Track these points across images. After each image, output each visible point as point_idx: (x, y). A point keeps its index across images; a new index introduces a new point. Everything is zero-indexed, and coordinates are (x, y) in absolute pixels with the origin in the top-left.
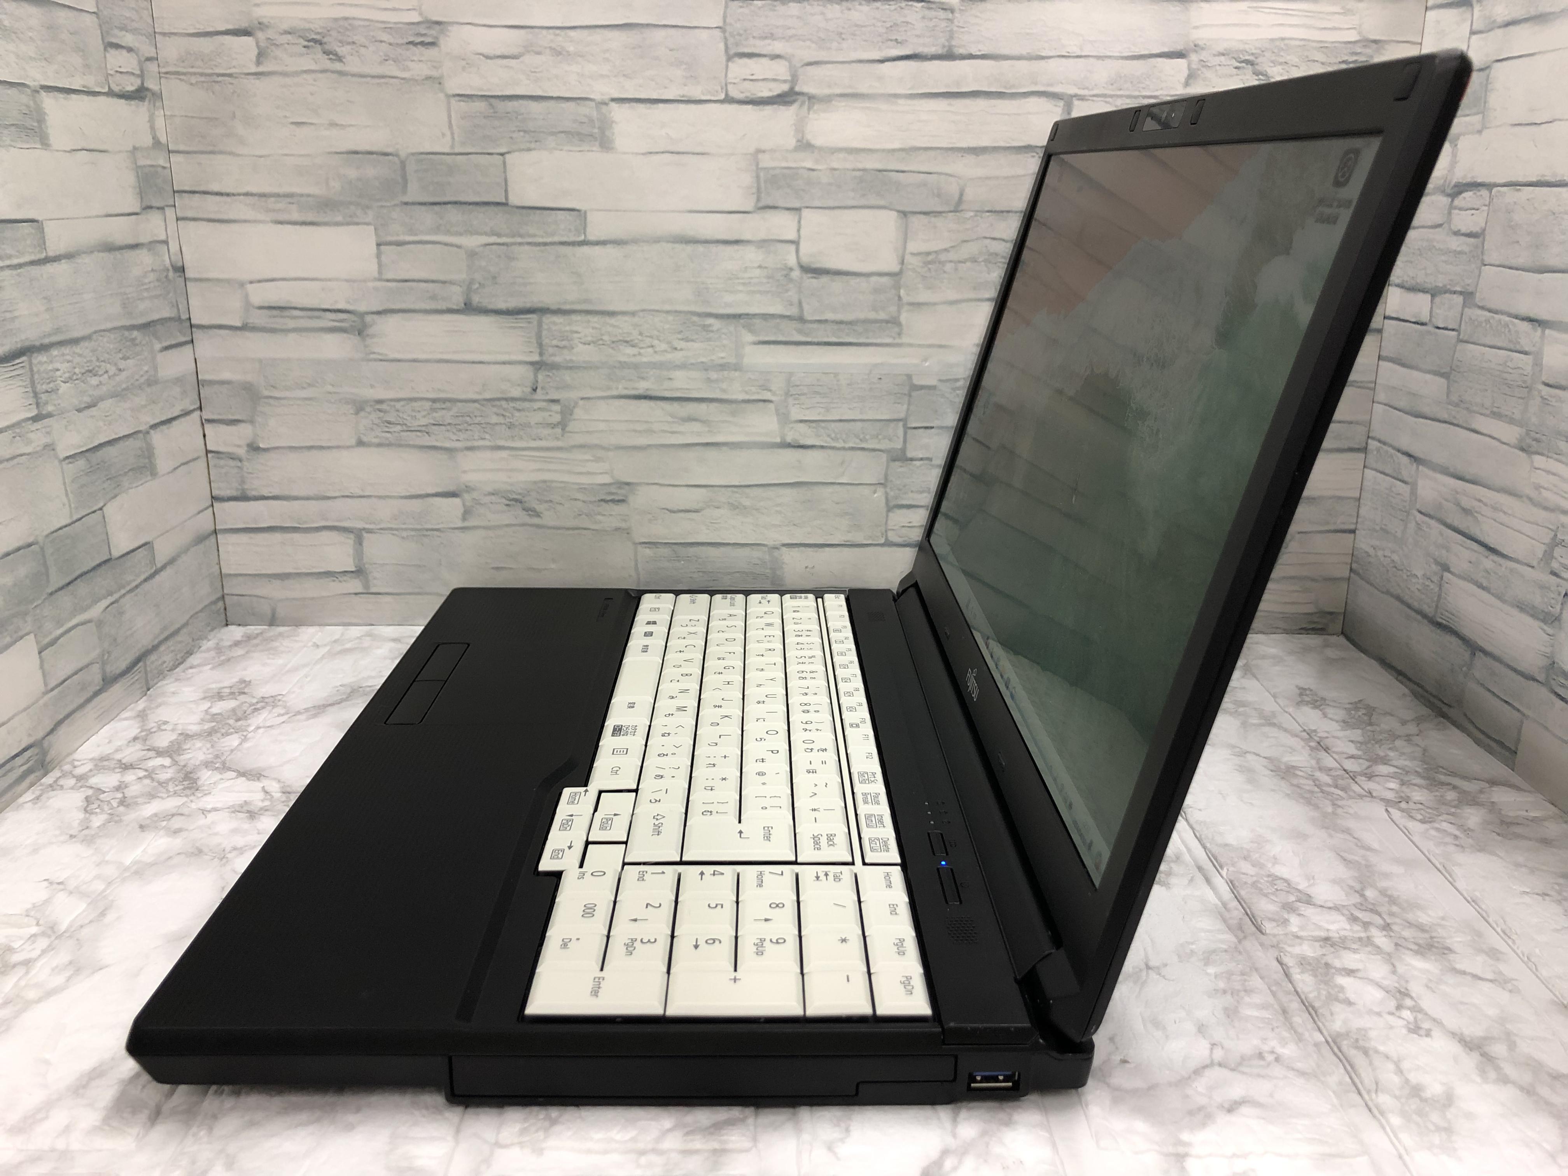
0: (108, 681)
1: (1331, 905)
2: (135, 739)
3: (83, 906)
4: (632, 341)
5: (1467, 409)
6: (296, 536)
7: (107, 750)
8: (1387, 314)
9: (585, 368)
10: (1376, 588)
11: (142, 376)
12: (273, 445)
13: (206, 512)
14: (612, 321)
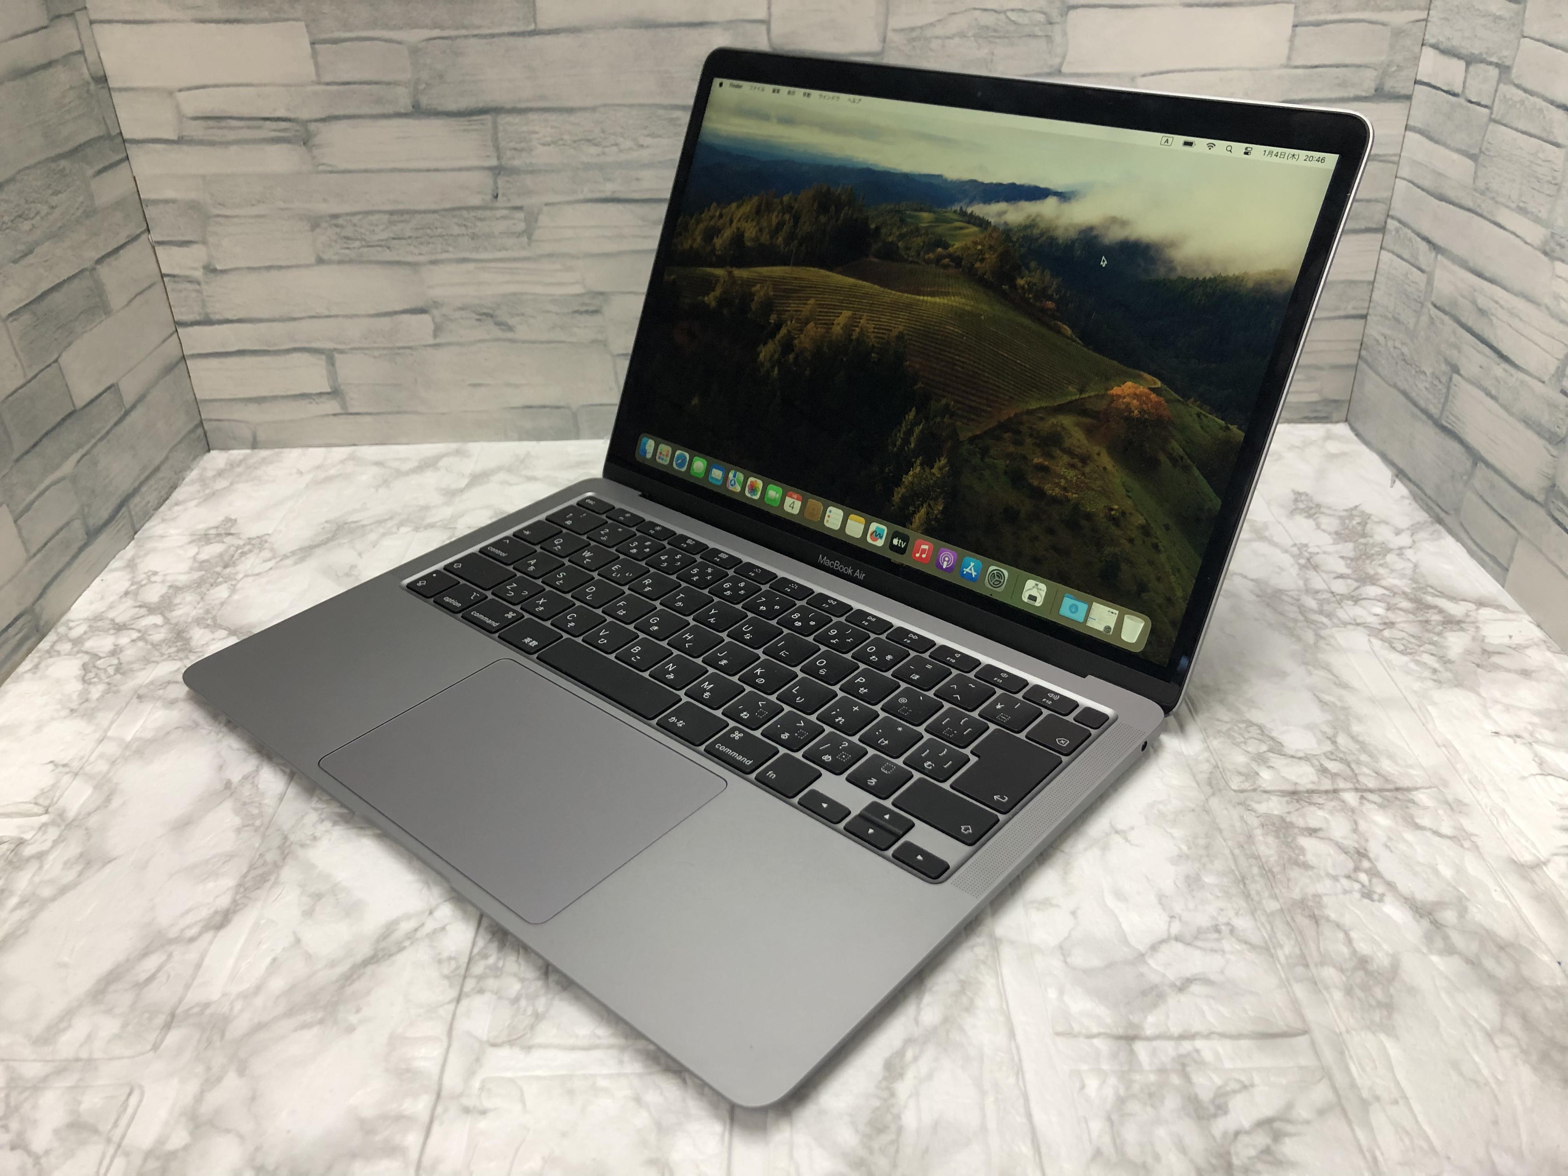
0: (92, 534)
1: (1301, 754)
2: (127, 593)
3: (88, 791)
4: (594, 139)
5: (1493, 199)
6: (266, 359)
7: (99, 607)
8: (1418, 78)
9: (546, 171)
10: (1383, 379)
11: (78, 208)
12: (229, 266)
13: (171, 339)
14: (573, 118)
